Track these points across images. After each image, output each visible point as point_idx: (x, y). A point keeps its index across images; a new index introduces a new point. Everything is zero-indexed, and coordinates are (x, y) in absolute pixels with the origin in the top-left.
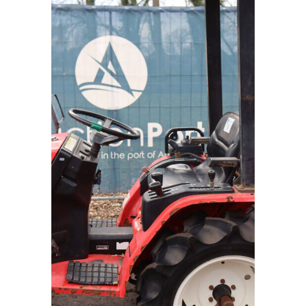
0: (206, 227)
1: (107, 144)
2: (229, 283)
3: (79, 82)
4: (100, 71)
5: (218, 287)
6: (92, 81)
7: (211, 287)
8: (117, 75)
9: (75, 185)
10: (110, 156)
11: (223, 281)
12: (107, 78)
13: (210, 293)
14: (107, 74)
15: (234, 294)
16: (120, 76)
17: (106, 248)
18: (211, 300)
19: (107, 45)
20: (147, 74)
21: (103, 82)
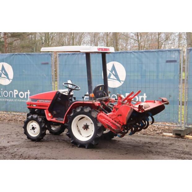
8: (116, 75)
12: (112, 76)
20: (125, 75)
21: (111, 78)
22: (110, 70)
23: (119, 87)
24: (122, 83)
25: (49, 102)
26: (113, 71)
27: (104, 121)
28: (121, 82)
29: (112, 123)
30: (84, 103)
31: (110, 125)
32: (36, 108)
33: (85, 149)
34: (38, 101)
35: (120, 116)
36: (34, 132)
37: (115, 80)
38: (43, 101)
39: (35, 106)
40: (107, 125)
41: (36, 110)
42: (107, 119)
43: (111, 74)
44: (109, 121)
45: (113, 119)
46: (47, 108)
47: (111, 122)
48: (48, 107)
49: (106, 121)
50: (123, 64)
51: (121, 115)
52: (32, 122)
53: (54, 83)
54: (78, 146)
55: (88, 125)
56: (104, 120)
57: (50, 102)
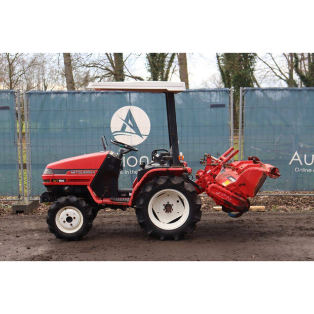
0: (160, 179)
1: (125, 153)
2: (170, 203)
3: (112, 131)
4: (124, 124)
5: (166, 205)
6: (120, 130)
7: (164, 205)
8: (133, 127)
9: (113, 167)
10: (129, 173)
11: (168, 202)
12: (128, 129)
13: (164, 207)
14: (128, 126)
15: (173, 207)
16: (135, 127)
17: (125, 195)
18: (164, 210)
19: (128, 110)
20: (150, 126)
21: (126, 131)
22: (124, 119)
23: (140, 144)
24: (145, 138)
25: (92, 174)
26: (130, 120)
27: (220, 195)
28: (143, 136)
29: (232, 197)
30: (169, 171)
31: (230, 200)
32: (66, 184)
33: (174, 242)
34: (70, 173)
35: (242, 186)
36: (71, 225)
37: (132, 135)
38: (79, 171)
39: (63, 181)
40: (224, 200)
41: (66, 188)
42: (223, 192)
43: (127, 125)
44: (228, 195)
45: (232, 191)
46: (89, 183)
47: (231, 195)
48: (91, 181)
49: (222, 195)
50: (145, 110)
51: (244, 185)
52: (66, 209)
53: (21, 142)
54: (162, 239)
55: (171, 204)
56: (219, 193)
57: (94, 172)
